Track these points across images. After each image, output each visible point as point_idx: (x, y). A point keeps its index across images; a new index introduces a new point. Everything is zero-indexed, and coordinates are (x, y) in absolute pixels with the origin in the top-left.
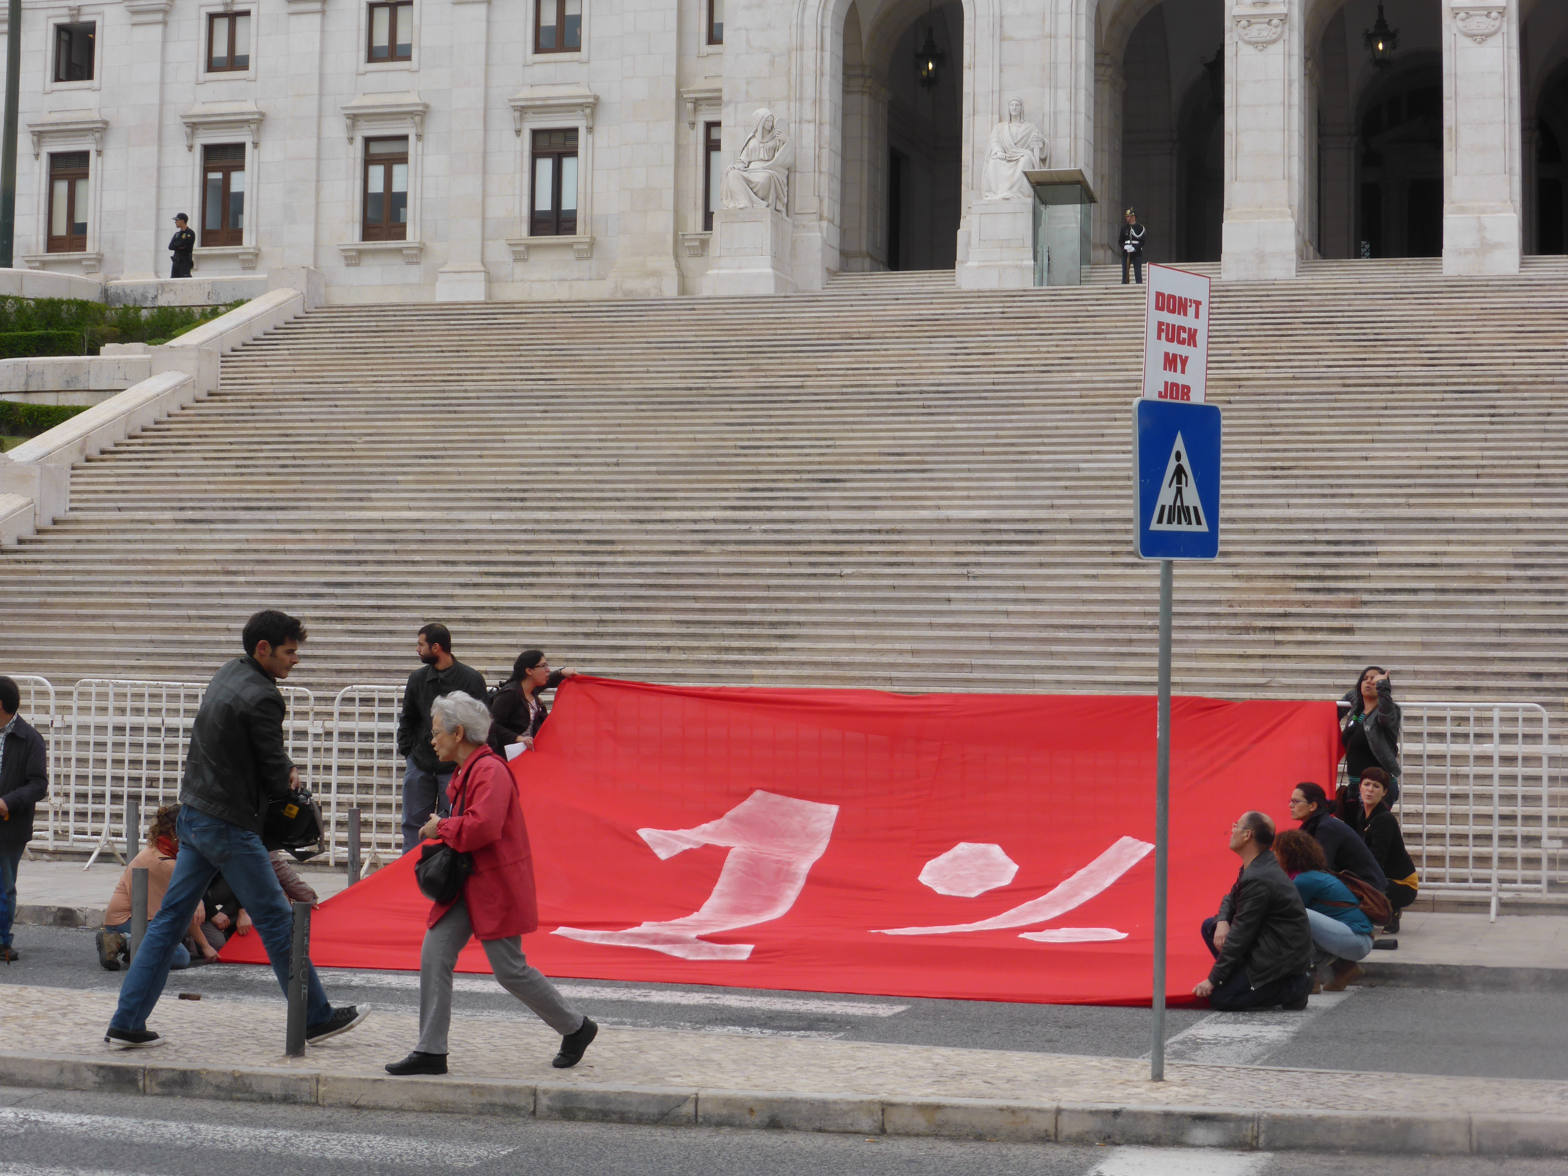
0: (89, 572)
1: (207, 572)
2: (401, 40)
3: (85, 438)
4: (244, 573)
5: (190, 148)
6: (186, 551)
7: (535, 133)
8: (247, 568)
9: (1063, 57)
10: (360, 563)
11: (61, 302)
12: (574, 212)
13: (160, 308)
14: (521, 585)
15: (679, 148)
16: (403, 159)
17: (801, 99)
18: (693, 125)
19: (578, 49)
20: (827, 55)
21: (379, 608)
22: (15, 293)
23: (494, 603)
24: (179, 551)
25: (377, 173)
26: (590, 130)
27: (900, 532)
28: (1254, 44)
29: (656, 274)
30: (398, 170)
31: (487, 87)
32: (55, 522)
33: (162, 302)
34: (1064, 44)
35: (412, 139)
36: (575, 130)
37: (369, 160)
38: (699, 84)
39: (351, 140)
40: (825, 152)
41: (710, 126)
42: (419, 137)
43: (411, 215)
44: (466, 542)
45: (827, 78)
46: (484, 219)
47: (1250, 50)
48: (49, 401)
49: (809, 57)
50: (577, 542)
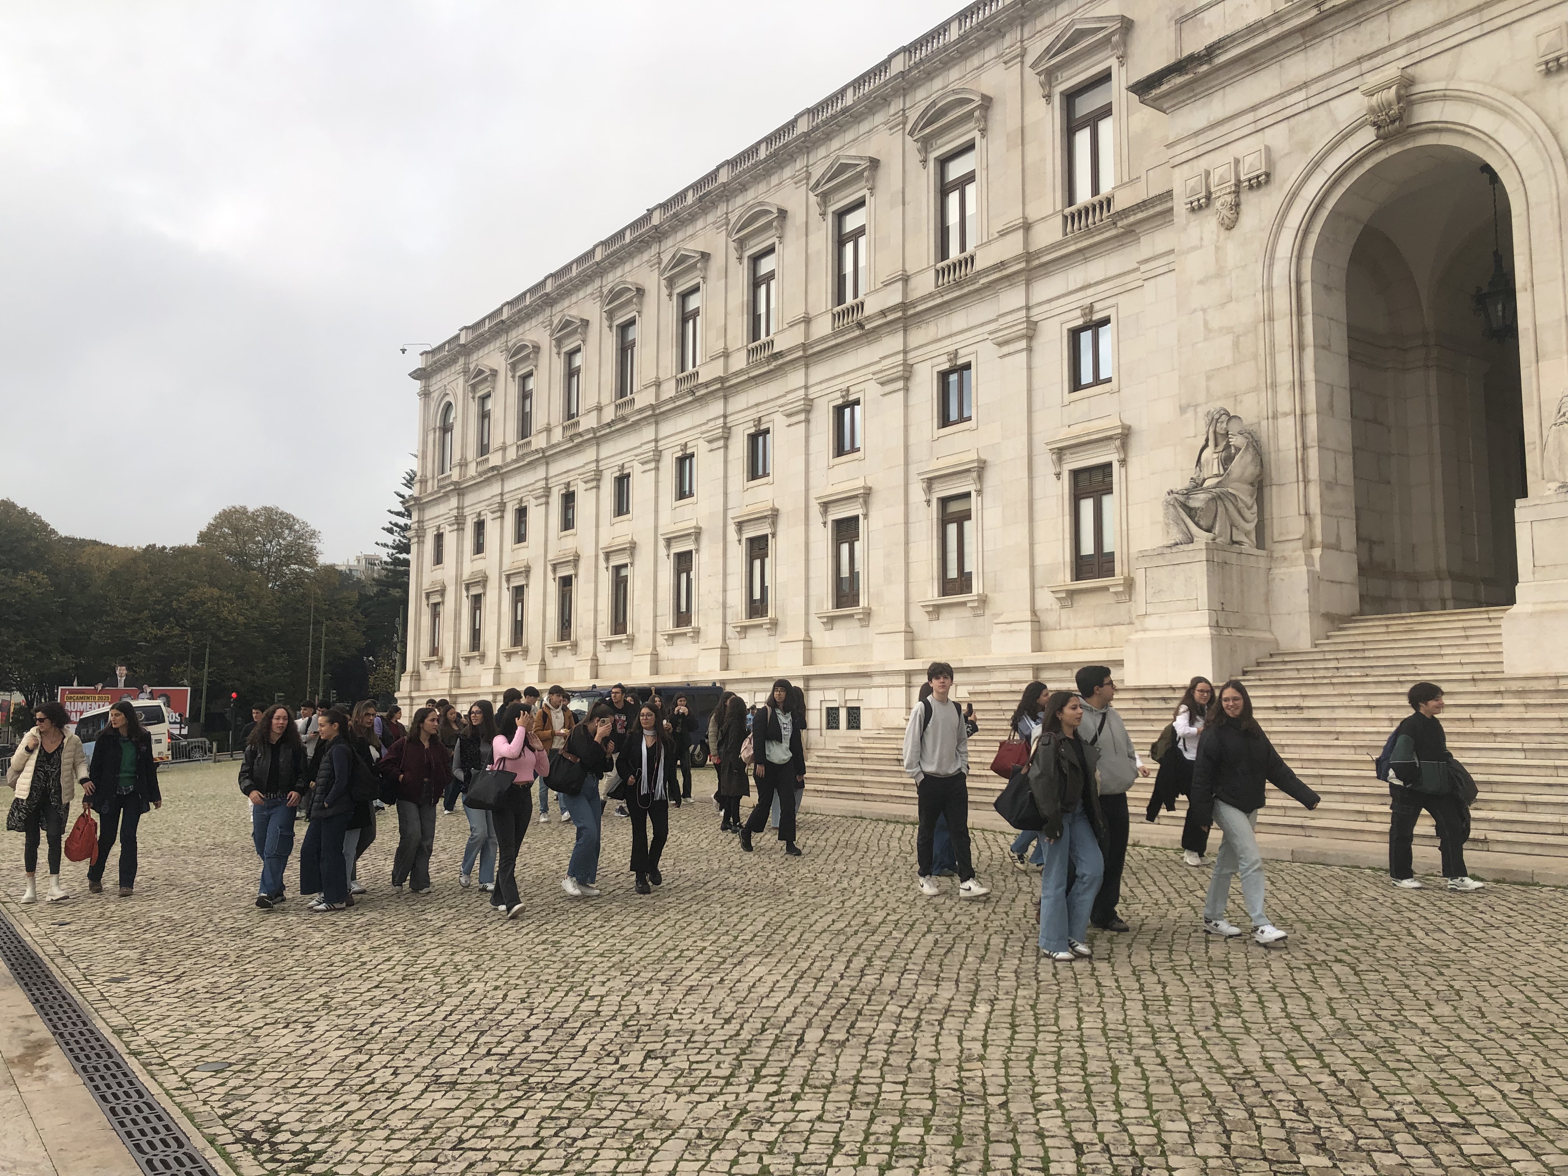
7: (1076, 474)
12: (1113, 553)
16: (969, 515)
20: (1310, 323)
25: (952, 531)
26: (1123, 462)
30: (966, 527)
31: (1030, 435)
35: (975, 494)
36: (1109, 465)
37: (944, 520)
39: (928, 502)
40: (1313, 453)
42: (978, 492)
43: (975, 568)
45: (1311, 352)
46: (1032, 567)
49: (1283, 327)
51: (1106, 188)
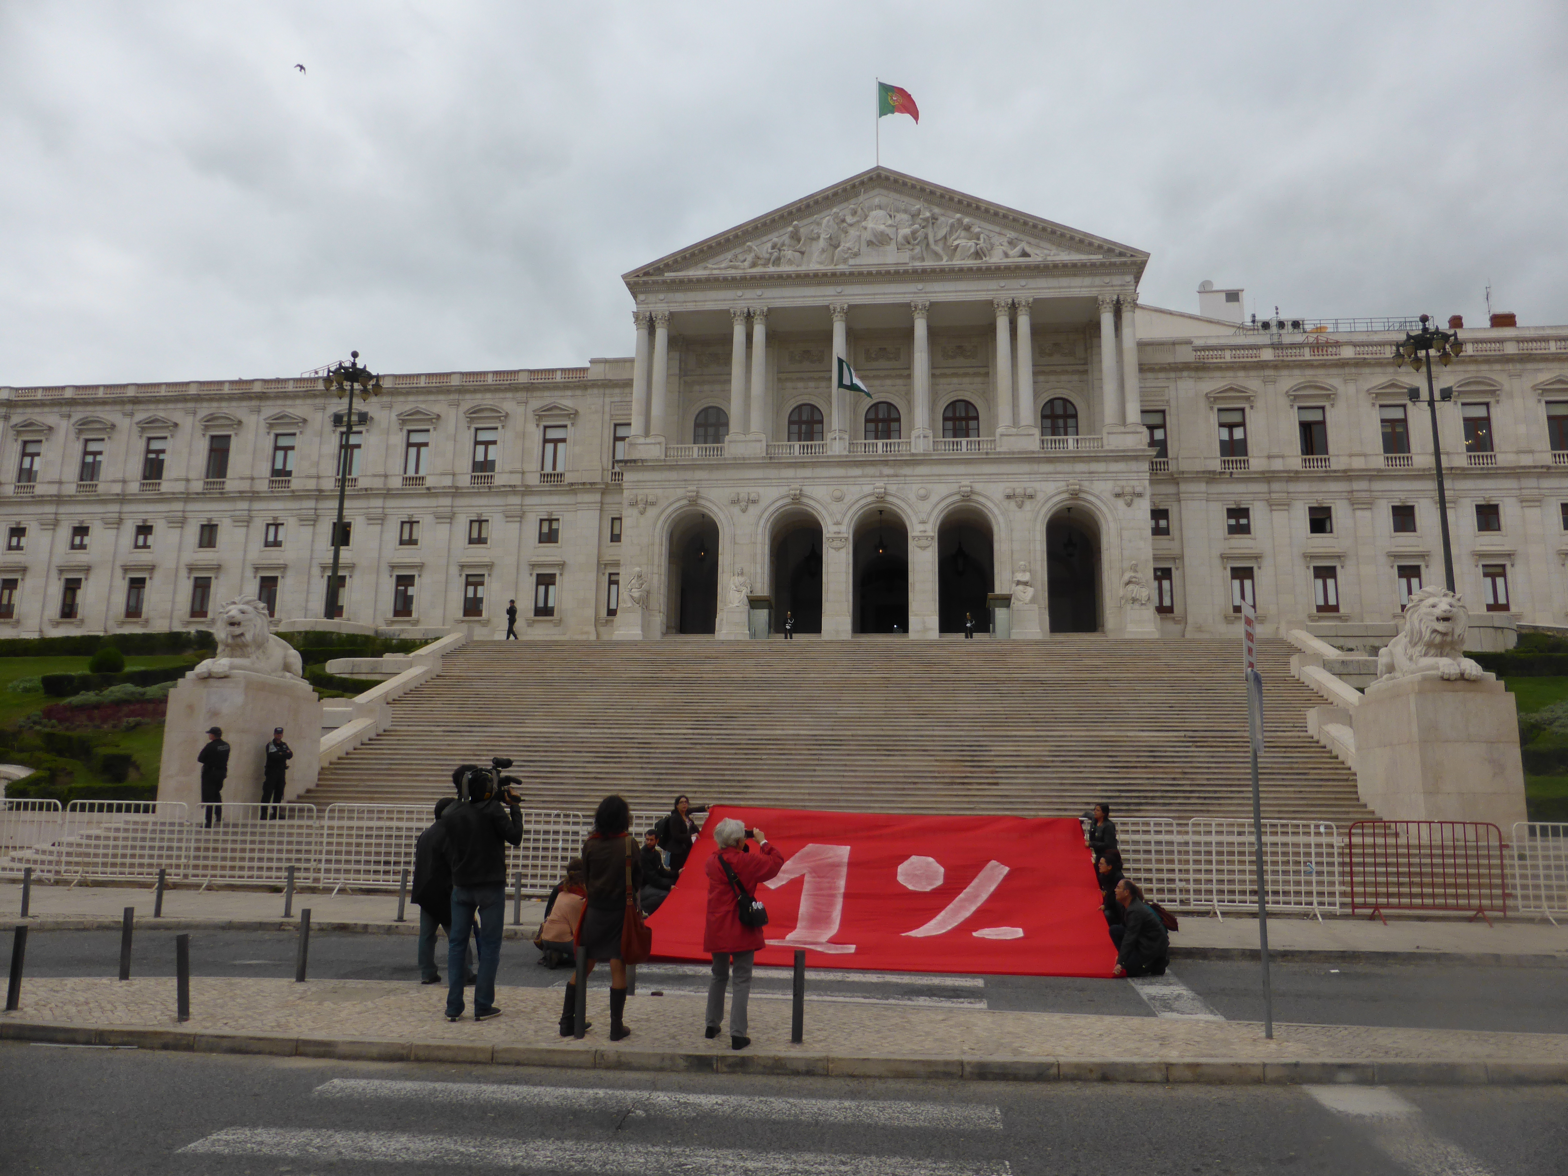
0: (408, 754)
1: (465, 755)
2: (483, 536)
3: (387, 693)
4: (483, 755)
5: (391, 576)
6: (452, 745)
7: (538, 575)
8: (485, 753)
9: (759, 551)
10: (536, 751)
11: (357, 635)
12: (553, 607)
13: (401, 640)
14: (615, 763)
15: (598, 583)
16: (482, 584)
17: (653, 565)
18: (604, 574)
19: (557, 542)
20: (664, 548)
21: (553, 772)
22: (337, 631)
23: (607, 771)
24: (449, 745)
25: (471, 589)
26: (561, 574)
27: (779, 740)
28: (835, 549)
29: (587, 633)
30: (480, 588)
31: (518, 556)
32: (385, 731)
33: (402, 637)
34: (759, 546)
35: (486, 576)
36: (555, 575)
37: (468, 584)
38: (607, 558)
39: (461, 575)
40: (662, 586)
41: (610, 574)
42: (489, 575)
43: (485, 607)
44: (582, 742)
45: (663, 557)
47: (833, 551)
48: (363, 677)
49: (656, 549)
50: (634, 743)
51: (559, 469)
